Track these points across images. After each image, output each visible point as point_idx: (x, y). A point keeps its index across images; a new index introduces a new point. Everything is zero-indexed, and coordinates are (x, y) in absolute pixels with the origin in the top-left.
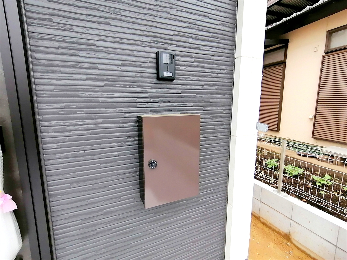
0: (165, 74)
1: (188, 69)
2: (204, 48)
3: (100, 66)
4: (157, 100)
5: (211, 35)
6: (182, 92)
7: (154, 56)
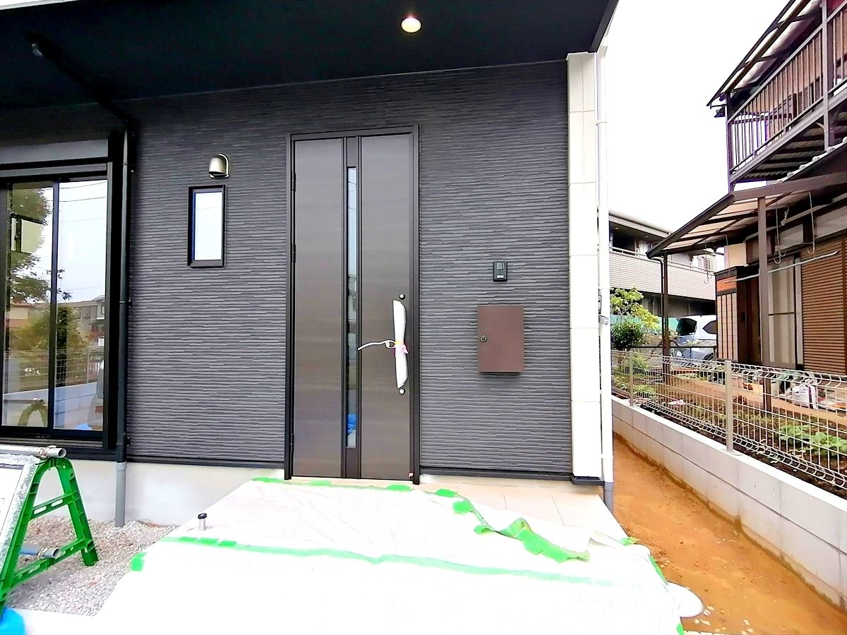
0: (498, 277)
1: (519, 271)
2: (535, 253)
3: (455, 276)
4: (493, 296)
5: (541, 243)
6: (515, 289)
7: (492, 265)
